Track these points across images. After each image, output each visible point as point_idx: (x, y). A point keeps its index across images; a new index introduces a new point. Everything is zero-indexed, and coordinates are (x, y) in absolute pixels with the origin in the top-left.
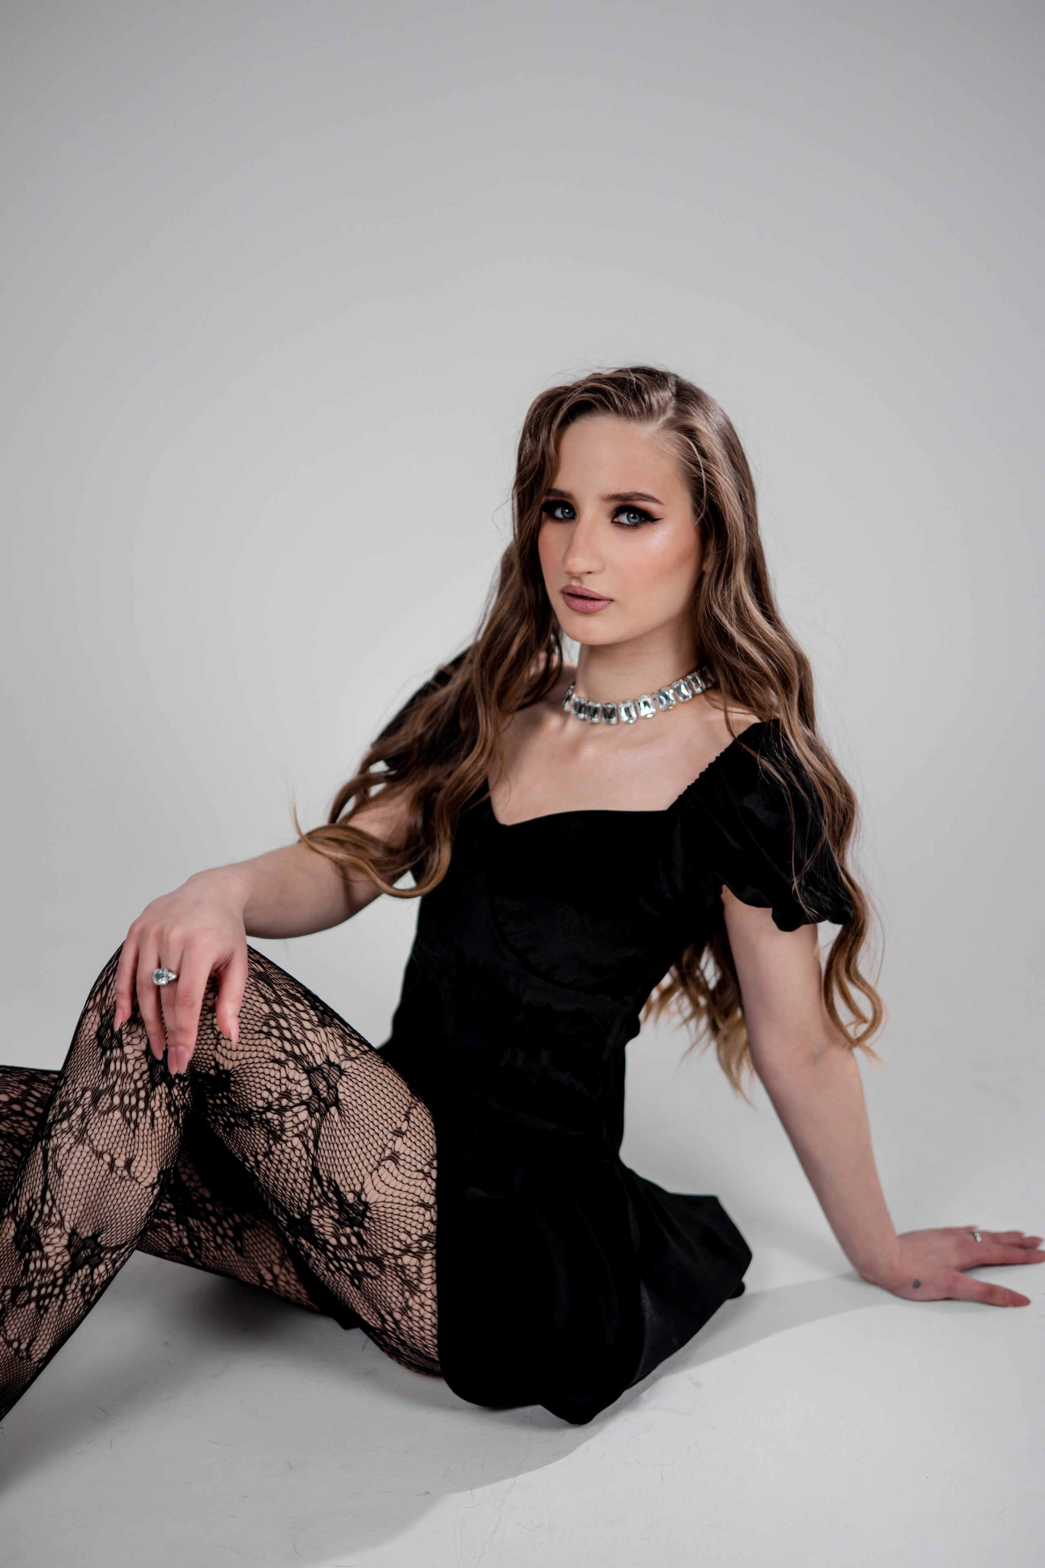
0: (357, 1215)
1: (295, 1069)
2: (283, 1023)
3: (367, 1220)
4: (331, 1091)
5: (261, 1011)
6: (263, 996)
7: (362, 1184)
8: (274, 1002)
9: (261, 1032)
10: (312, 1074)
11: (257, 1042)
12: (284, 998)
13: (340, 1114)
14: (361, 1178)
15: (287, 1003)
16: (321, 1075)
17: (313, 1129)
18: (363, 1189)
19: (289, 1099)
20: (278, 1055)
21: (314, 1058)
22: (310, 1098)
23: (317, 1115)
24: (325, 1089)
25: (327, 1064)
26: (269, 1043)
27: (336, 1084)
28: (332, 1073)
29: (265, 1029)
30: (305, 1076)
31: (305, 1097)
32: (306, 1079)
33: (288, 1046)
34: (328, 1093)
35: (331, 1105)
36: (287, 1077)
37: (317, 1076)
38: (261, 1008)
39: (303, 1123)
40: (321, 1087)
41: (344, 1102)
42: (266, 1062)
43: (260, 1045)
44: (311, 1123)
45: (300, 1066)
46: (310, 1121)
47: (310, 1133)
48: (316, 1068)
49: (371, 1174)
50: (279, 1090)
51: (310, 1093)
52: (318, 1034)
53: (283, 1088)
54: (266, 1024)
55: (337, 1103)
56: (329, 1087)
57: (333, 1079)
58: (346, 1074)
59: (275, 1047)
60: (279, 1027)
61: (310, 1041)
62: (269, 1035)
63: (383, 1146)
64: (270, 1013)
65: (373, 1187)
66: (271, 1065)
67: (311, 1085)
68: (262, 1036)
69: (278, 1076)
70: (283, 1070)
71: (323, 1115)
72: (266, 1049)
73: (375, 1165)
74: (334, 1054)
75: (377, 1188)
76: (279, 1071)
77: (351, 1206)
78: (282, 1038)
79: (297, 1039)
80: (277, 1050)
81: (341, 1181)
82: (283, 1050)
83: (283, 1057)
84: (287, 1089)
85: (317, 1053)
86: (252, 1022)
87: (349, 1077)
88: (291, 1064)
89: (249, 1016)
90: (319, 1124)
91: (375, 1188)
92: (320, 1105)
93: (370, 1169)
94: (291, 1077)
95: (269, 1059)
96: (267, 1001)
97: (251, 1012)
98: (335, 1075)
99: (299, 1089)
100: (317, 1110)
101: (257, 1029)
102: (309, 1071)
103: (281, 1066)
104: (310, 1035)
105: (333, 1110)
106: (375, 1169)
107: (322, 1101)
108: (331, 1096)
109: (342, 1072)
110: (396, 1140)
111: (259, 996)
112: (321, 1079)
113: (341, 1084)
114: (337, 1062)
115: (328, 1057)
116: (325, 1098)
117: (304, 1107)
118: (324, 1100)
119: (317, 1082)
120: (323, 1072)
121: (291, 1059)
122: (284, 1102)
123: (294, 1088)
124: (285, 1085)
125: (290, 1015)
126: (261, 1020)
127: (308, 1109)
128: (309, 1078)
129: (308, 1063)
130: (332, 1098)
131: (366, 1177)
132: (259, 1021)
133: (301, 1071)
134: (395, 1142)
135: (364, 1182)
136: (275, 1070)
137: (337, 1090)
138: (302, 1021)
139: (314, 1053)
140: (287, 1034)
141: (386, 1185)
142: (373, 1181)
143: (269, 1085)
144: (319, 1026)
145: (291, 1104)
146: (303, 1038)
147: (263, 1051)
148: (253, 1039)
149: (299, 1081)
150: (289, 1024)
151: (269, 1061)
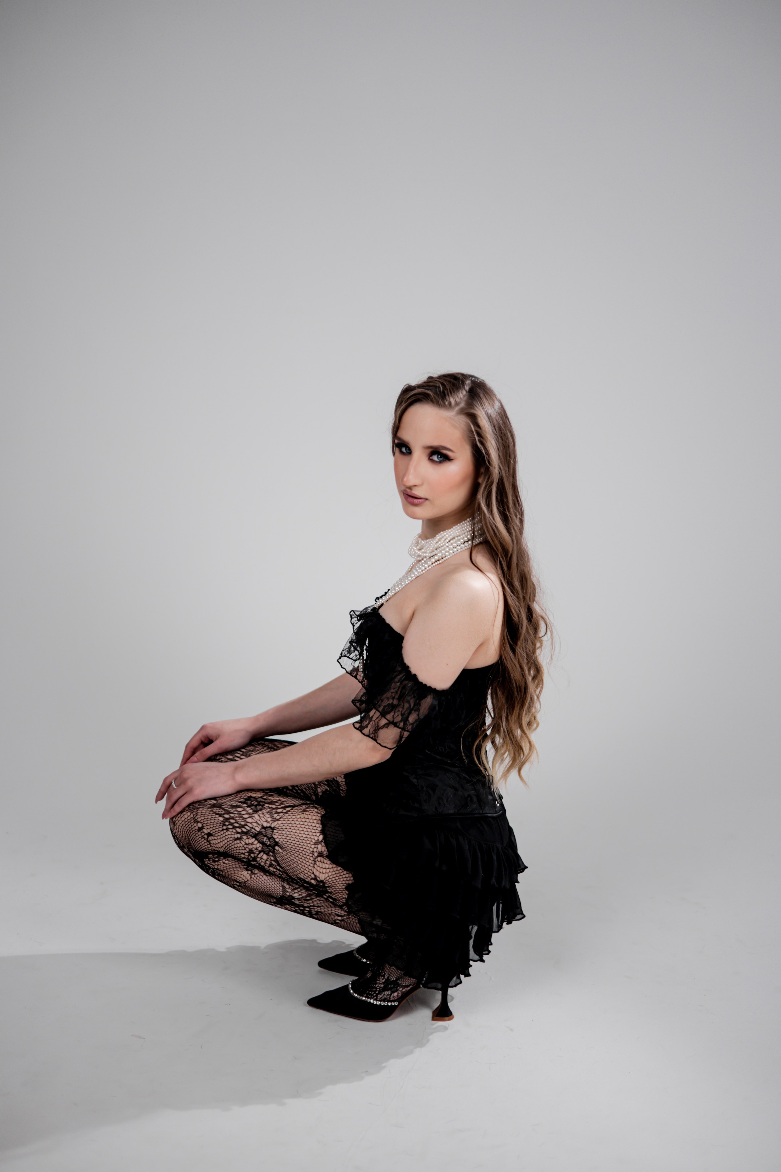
0: (322, 888)
1: (247, 838)
2: (232, 821)
3: (328, 888)
4: (271, 840)
5: (219, 821)
6: (218, 814)
7: (313, 873)
8: (224, 814)
9: (223, 830)
10: (257, 837)
11: (224, 835)
12: (229, 810)
13: (281, 848)
14: (311, 871)
15: (232, 811)
16: (262, 835)
17: (273, 861)
18: (315, 876)
19: (254, 853)
20: (236, 836)
21: (254, 829)
22: (262, 848)
23: (271, 853)
24: (267, 840)
25: (263, 829)
26: (229, 833)
27: (272, 836)
28: (268, 832)
29: (225, 827)
30: (254, 839)
31: (260, 849)
32: (255, 840)
33: (239, 830)
34: (270, 842)
35: (274, 846)
36: (246, 844)
37: (260, 837)
38: (218, 820)
39: (267, 860)
40: (264, 840)
41: (280, 842)
42: (233, 842)
43: (226, 835)
44: (271, 859)
45: (249, 836)
46: (269, 858)
47: (273, 863)
48: (257, 833)
49: (314, 867)
50: (246, 851)
51: (261, 845)
52: (254, 818)
53: (248, 850)
54: (224, 825)
55: (277, 844)
56: (269, 839)
57: (269, 834)
58: (276, 828)
59: (233, 833)
60: (231, 824)
61: (250, 823)
62: (227, 829)
63: (311, 853)
64: (224, 820)
65: (319, 873)
66: (235, 842)
67: (259, 842)
68: (225, 831)
69: (242, 846)
70: (242, 842)
71: (273, 852)
72: (229, 836)
73: (313, 862)
74: (266, 822)
75: (321, 872)
76: (241, 843)
77: (316, 885)
78: (235, 828)
79: (242, 825)
80: (235, 834)
81: (304, 877)
82: (238, 833)
83: (239, 836)
84: (249, 849)
85: (255, 826)
86: (217, 827)
87: (278, 829)
88: (245, 837)
89: (215, 825)
90: (274, 857)
91: (320, 872)
92: (269, 849)
93: (312, 865)
94: (247, 843)
95: (233, 840)
96: (220, 815)
97: (215, 823)
98: (269, 832)
99: (254, 846)
100: (270, 851)
101: (221, 829)
102: (255, 836)
103: (240, 840)
104: (249, 820)
105: (277, 848)
106: (314, 864)
107: (269, 847)
108: (272, 842)
109: (273, 829)
110: (318, 846)
111: (216, 815)
112: (263, 837)
113: (274, 834)
114: (268, 825)
115: (262, 826)
116: (269, 844)
117: (262, 853)
118: (270, 845)
119: (262, 839)
120: (262, 834)
121: (243, 835)
122: (252, 855)
123: (252, 847)
124: (247, 847)
125: (235, 816)
126: (221, 824)
127: (265, 853)
128: (256, 839)
129: (252, 833)
130: (273, 843)
131: (313, 870)
132: (220, 825)
133: (251, 838)
134: (317, 848)
135: (313, 872)
136: (238, 843)
137: (274, 838)
138: (242, 816)
139: (254, 827)
140: (236, 825)
141: (324, 868)
142: (317, 870)
143: (241, 851)
144: (253, 813)
145: (256, 855)
146: (245, 823)
147: (228, 838)
148: (221, 835)
149: (252, 843)
150: (236, 820)
151: (233, 841)
